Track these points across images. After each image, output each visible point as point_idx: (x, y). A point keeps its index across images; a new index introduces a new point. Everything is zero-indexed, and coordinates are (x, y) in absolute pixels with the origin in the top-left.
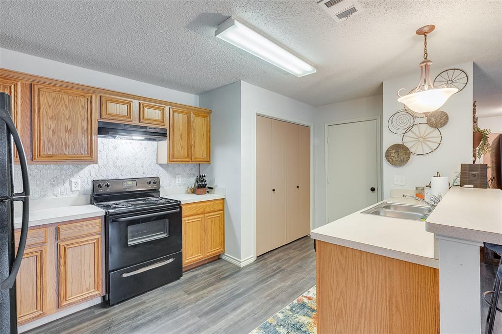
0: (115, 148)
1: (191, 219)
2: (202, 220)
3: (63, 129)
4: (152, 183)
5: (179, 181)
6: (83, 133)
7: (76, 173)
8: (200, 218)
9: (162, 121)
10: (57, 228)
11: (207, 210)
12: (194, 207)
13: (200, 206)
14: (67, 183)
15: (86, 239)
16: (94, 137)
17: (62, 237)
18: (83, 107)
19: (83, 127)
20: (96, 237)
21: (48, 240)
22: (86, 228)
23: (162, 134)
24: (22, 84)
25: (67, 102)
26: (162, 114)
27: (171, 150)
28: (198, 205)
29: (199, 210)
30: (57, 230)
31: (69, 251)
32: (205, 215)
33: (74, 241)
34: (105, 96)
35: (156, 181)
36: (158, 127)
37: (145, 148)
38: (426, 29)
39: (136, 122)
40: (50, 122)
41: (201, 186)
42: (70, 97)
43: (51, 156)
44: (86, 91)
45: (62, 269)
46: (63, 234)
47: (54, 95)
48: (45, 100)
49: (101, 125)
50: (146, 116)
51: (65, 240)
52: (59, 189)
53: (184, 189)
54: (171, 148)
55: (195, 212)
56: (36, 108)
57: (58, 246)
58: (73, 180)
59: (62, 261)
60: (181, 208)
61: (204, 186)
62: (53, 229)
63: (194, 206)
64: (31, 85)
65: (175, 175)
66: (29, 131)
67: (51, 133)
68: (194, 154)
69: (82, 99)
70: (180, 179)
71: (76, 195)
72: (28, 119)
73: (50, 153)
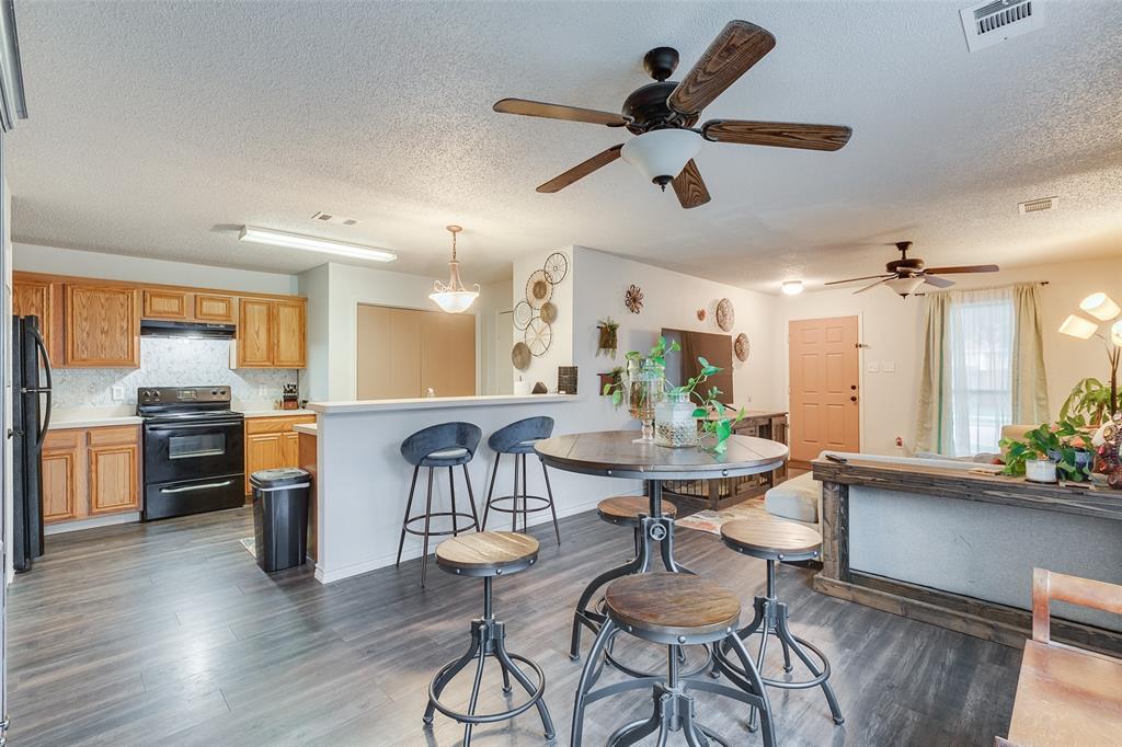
0: (170, 349)
3: (98, 331)
4: (219, 393)
5: (263, 392)
6: (122, 335)
7: (119, 379)
8: (275, 437)
9: (228, 316)
10: (88, 432)
11: (288, 427)
12: (265, 423)
13: (275, 422)
14: (108, 390)
15: (120, 447)
16: (136, 338)
17: (93, 442)
18: (122, 305)
19: (122, 328)
20: (132, 446)
21: (79, 445)
22: (119, 436)
23: (228, 332)
24: (54, 285)
25: (103, 300)
26: (229, 308)
27: (242, 352)
28: (273, 420)
30: (88, 435)
31: (101, 458)
32: (284, 434)
33: (106, 448)
34: (150, 291)
35: (226, 390)
36: (222, 324)
37: (212, 349)
38: (456, 229)
39: (191, 319)
40: (84, 323)
41: (291, 399)
42: (107, 296)
43: (84, 360)
44: (125, 288)
45: (94, 475)
46: (95, 439)
47: (88, 294)
48: (79, 299)
49: (145, 325)
50: (204, 311)
51: (96, 445)
52: (97, 398)
53: (271, 403)
54: (243, 349)
55: (267, 428)
56: (70, 310)
57: (89, 452)
58: (115, 387)
59: (93, 467)
60: (243, 422)
61: (294, 399)
62: (84, 433)
63: (266, 421)
64: (64, 285)
65: (257, 384)
66: (61, 334)
67: (85, 335)
68: (278, 357)
69: (121, 296)
70: (265, 390)
71: (118, 404)
72: (61, 321)
73: (84, 356)
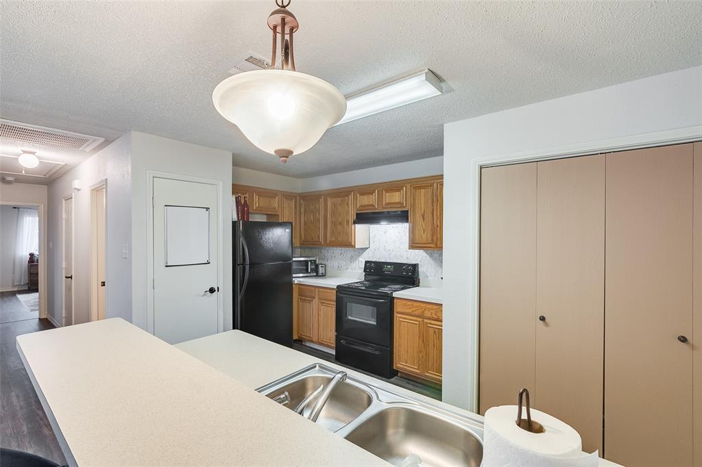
1: (405, 318)
2: (419, 324)
3: (338, 223)
6: (347, 224)
7: (362, 253)
8: (417, 321)
9: (401, 203)
10: (319, 290)
11: (427, 314)
12: (409, 305)
13: (417, 307)
14: (357, 261)
15: (329, 302)
18: (347, 204)
19: (347, 220)
20: (334, 303)
24: (324, 197)
26: (402, 195)
28: (415, 304)
29: (416, 310)
31: (322, 307)
32: (425, 320)
39: (380, 209)
40: (333, 219)
42: (341, 199)
45: (320, 318)
50: (387, 201)
54: (412, 232)
55: (410, 311)
57: (318, 302)
58: (360, 259)
59: (320, 313)
60: (390, 300)
63: (409, 303)
66: (326, 226)
67: (333, 226)
69: (347, 198)
73: (333, 240)
